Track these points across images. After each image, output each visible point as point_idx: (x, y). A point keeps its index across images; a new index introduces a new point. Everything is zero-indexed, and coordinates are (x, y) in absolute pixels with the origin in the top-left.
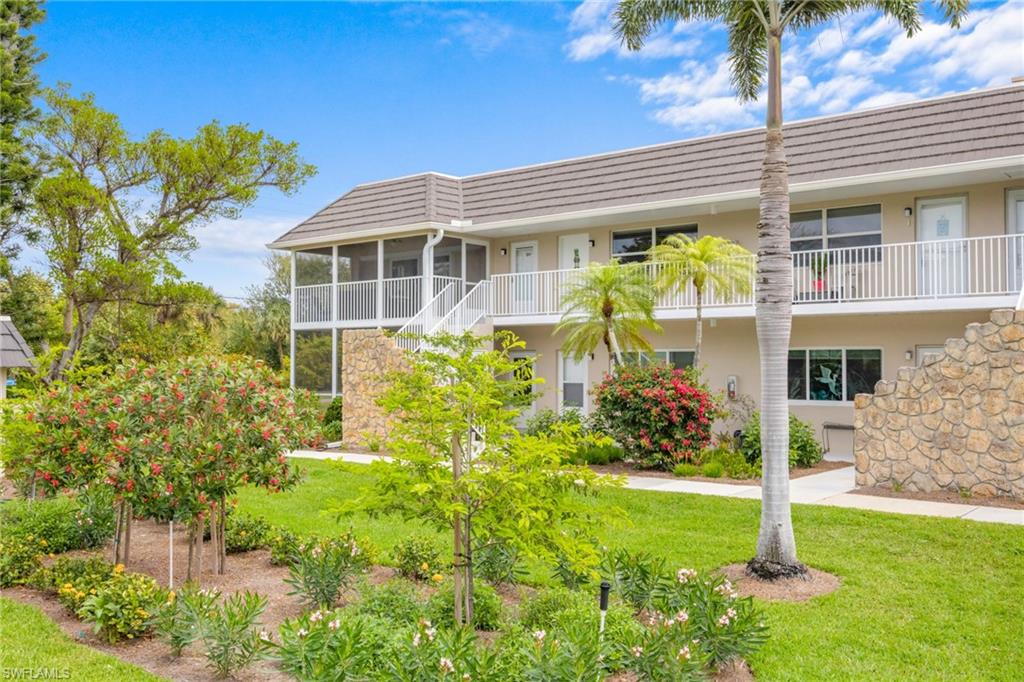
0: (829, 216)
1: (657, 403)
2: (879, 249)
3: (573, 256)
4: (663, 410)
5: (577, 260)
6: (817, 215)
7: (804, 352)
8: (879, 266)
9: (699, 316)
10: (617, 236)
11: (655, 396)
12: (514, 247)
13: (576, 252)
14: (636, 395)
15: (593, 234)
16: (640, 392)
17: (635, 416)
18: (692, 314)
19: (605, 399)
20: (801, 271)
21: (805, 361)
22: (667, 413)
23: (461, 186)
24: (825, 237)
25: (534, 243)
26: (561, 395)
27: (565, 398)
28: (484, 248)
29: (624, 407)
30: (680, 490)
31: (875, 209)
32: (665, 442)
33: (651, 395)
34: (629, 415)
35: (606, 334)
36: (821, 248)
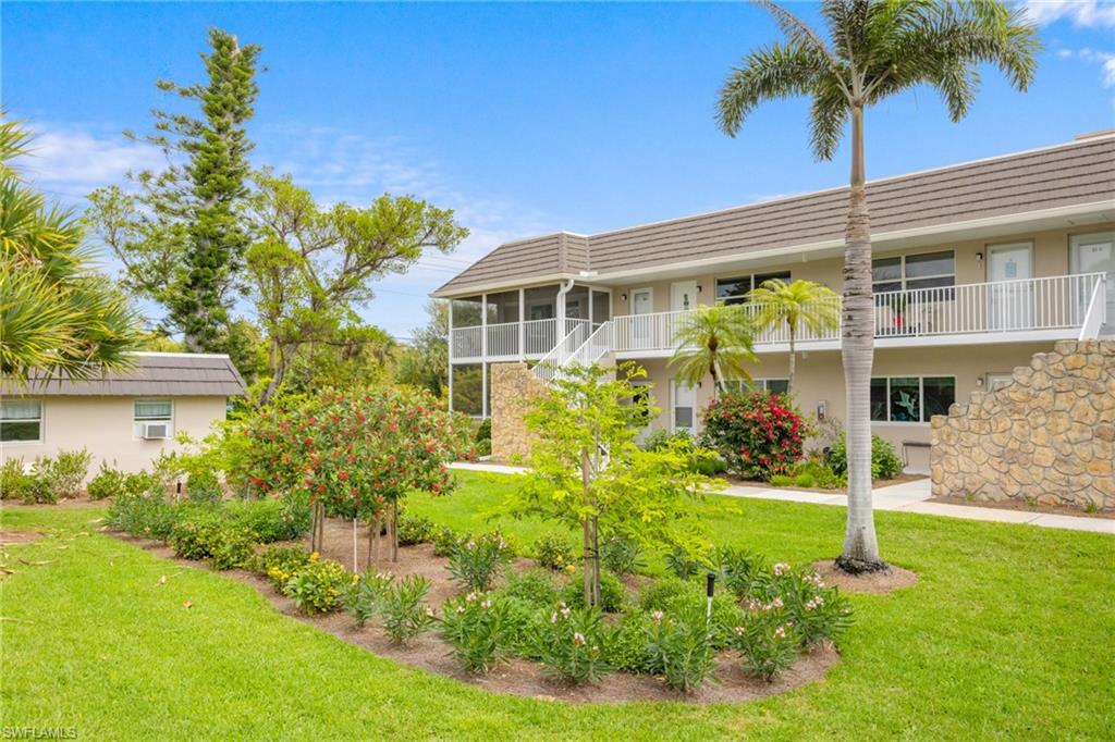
0: (907, 262)
1: (756, 424)
2: (953, 290)
3: (683, 299)
4: (761, 430)
5: (686, 303)
6: (896, 261)
7: (885, 380)
8: (953, 304)
9: (792, 349)
10: (721, 283)
11: (754, 418)
12: (633, 292)
13: (686, 296)
14: (738, 417)
15: (700, 281)
16: (741, 414)
17: (737, 435)
18: (786, 348)
19: (711, 420)
20: (883, 310)
21: (886, 387)
22: (764, 432)
23: (588, 243)
24: (904, 280)
25: (650, 290)
26: (673, 415)
27: (677, 419)
28: (607, 294)
29: (727, 428)
30: (775, 498)
31: (949, 255)
32: (762, 456)
33: (750, 417)
34: (731, 434)
35: (712, 366)
36: (900, 289)
